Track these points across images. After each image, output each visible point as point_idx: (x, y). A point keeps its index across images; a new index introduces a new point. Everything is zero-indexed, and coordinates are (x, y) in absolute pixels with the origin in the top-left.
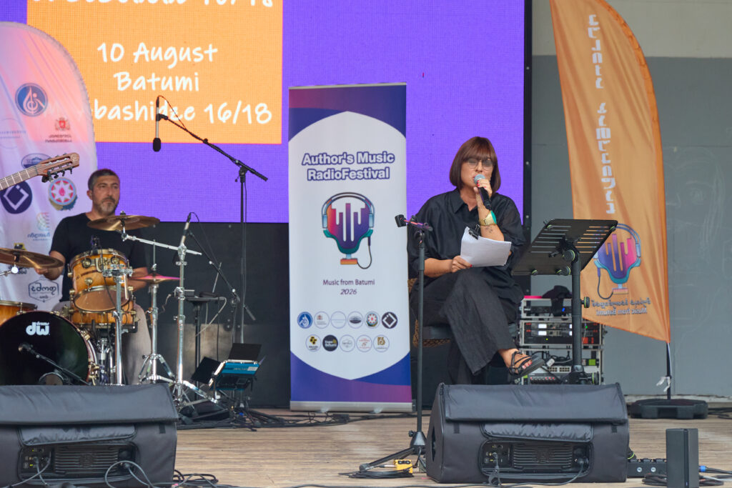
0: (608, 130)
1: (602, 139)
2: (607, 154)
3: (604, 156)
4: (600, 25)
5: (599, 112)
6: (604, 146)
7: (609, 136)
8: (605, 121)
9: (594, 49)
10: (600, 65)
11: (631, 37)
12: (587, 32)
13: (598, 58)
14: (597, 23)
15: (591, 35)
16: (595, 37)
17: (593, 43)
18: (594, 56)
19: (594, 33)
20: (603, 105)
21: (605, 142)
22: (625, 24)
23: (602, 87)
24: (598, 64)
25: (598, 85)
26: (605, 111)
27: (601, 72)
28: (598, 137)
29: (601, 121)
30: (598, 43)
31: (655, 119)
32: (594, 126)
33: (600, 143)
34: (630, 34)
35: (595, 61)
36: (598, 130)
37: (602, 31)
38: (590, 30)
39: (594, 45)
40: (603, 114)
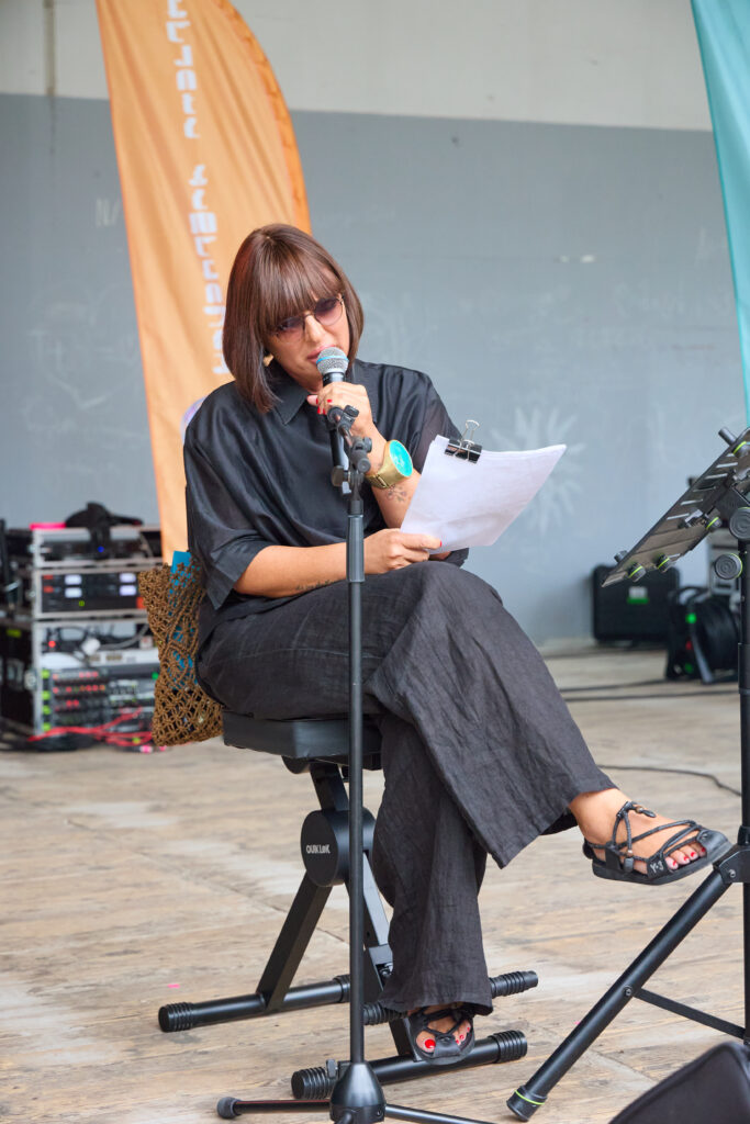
0: (212, 217)
1: (201, 235)
2: (212, 262)
3: (206, 264)
4: (189, 18)
5: (193, 182)
6: (206, 247)
7: (213, 228)
8: (205, 200)
9: (178, 63)
10: (192, 93)
11: (249, 40)
12: (164, 30)
13: (187, 80)
14: (183, 14)
15: (172, 36)
16: (180, 40)
17: (176, 51)
18: (180, 76)
19: (180, 32)
20: (200, 169)
21: (208, 240)
22: (237, 15)
23: (197, 136)
24: (187, 91)
25: (189, 131)
26: (204, 181)
27: (194, 105)
28: (194, 231)
29: (197, 200)
30: (187, 51)
31: (301, 194)
32: (185, 208)
33: (198, 241)
34: (248, 35)
35: (181, 85)
36: (192, 217)
37: (193, 27)
38: (171, 28)
39: (179, 55)
40: (201, 187)
